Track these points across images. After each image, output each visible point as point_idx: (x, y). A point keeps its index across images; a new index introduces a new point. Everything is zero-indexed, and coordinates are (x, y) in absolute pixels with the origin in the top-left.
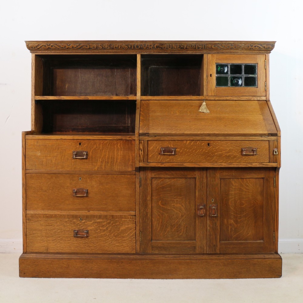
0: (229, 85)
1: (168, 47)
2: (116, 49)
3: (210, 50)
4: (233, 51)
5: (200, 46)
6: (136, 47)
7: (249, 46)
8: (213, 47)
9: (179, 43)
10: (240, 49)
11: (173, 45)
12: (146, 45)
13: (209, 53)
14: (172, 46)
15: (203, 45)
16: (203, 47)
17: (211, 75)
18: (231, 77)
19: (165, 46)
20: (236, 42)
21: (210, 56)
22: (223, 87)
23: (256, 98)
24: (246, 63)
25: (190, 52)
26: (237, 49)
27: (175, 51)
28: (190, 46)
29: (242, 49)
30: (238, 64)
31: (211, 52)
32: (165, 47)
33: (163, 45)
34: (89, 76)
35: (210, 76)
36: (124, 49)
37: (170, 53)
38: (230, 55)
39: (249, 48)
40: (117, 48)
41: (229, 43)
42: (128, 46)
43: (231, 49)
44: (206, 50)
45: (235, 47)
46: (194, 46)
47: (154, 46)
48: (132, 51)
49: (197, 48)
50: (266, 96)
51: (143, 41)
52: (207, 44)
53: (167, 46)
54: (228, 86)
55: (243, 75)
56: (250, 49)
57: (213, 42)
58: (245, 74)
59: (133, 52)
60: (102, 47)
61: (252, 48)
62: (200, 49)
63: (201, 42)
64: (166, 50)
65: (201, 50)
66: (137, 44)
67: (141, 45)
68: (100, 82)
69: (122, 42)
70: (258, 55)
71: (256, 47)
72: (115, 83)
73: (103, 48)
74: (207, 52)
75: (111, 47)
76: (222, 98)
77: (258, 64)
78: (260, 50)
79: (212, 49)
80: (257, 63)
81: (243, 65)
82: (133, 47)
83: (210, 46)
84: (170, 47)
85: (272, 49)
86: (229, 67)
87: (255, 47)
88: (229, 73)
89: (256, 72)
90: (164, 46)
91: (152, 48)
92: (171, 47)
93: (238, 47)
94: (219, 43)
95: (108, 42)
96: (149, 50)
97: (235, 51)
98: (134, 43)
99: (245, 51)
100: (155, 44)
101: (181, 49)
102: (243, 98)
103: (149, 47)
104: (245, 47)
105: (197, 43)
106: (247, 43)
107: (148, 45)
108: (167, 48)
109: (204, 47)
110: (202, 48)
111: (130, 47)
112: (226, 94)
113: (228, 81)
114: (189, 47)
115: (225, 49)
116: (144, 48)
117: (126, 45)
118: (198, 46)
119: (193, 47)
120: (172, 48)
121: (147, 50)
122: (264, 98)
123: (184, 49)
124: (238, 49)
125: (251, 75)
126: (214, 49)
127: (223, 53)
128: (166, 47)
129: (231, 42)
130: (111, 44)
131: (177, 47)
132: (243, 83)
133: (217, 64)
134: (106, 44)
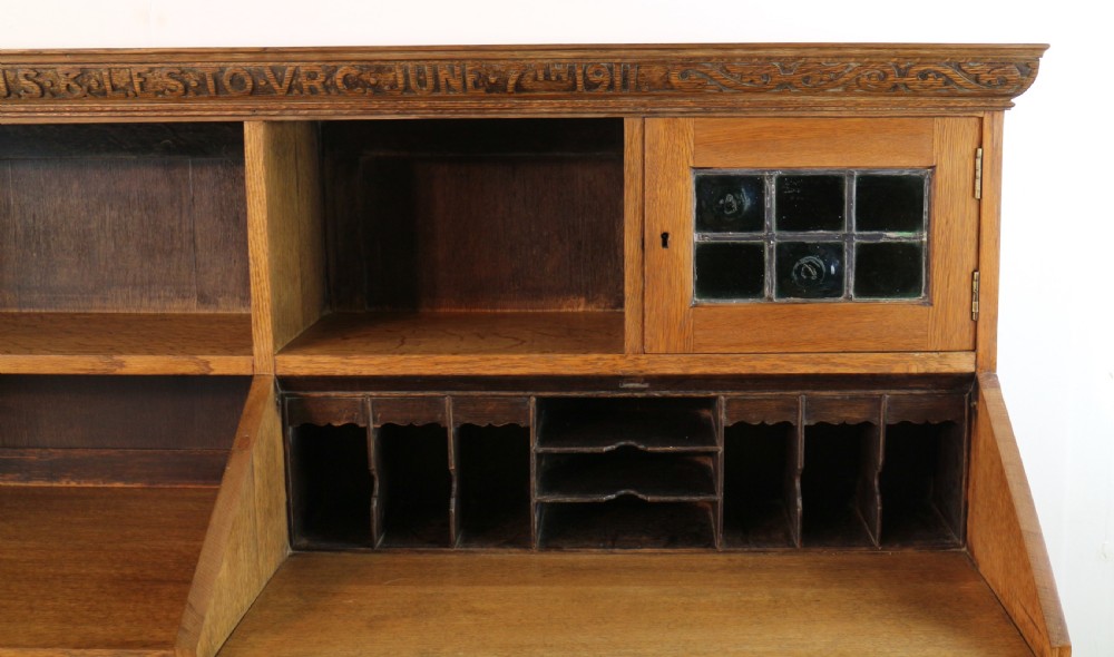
0: (767, 289)
1: (413, 83)
2: (117, 94)
3: (661, 97)
4: (794, 98)
5: (597, 73)
6: (227, 83)
7: (886, 75)
8: (675, 79)
9: (473, 59)
10: (837, 86)
11: (443, 74)
12: (283, 70)
13: (654, 114)
14: (436, 77)
15: (618, 71)
16: (618, 80)
17: (665, 236)
18: (780, 247)
19: (395, 77)
20: (811, 52)
21: (656, 126)
22: (735, 301)
23: (922, 361)
24: (869, 164)
25: (540, 109)
26: (818, 90)
27: (459, 104)
28: (541, 77)
29: (848, 90)
30: (821, 172)
31: (666, 105)
32: (393, 85)
33: (379, 70)
34: (59, 201)
35: (660, 240)
36: (163, 93)
37: (431, 116)
38: (777, 122)
39: (888, 85)
40: (123, 89)
41: (770, 58)
42: (182, 81)
43: (784, 86)
44: (638, 96)
45: (806, 79)
46: (564, 77)
47: (329, 76)
48: (212, 104)
49: (580, 84)
50: (975, 349)
51: (264, 51)
52: (639, 65)
53: (406, 77)
54: (762, 296)
55: (852, 235)
56: (895, 87)
57: (674, 54)
58: (860, 228)
59: (221, 110)
60: (41, 86)
61: (906, 85)
62: (601, 90)
63: (604, 54)
64: (405, 99)
65: (607, 97)
66: (232, 64)
67: (261, 73)
68: (115, 231)
69: (145, 58)
70: (939, 120)
71: (930, 81)
72: (193, 241)
73: (47, 93)
74: (644, 105)
75: (89, 89)
76: (728, 365)
77: (933, 173)
78: (948, 89)
79: (672, 88)
80: (933, 167)
81: (851, 176)
82: (211, 83)
83: (657, 72)
84: (422, 83)
85: (1021, 87)
86: (771, 188)
87: (924, 75)
88: (771, 220)
89: (925, 217)
90: (390, 76)
91: (319, 87)
92: (430, 82)
93: (826, 77)
94: (708, 59)
95: (68, 59)
96: (307, 98)
97: (801, 99)
98: (215, 65)
99: (862, 100)
100: (336, 69)
101: (488, 91)
102: (845, 365)
103: (306, 84)
104: (863, 80)
105: (582, 58)
106: (877, 55)
107: (295, 74)
108: (407, 88)
109: (625, 79)
110: (611, 86)
111: (193, 84)
112: (748, 344)
113: (761, 271)
114: (535, 78)
115: (746, 91)
116: (276, 87)
117: (170, 75)
118: (584, 73)
119: (559, 78)
120: (437, 87)
121: (295, 99)
122: (962, 364)
123: (505, 90)
124: (823, 90)
125: (893, 236)
126: (680, 88)
127: (732, 109)
128: (401, 81)
129: (781, 53)
130: (83, 72)
131: (465, 82)
132: (850, 279)
133: (701, 174)
134: (61, 69)
